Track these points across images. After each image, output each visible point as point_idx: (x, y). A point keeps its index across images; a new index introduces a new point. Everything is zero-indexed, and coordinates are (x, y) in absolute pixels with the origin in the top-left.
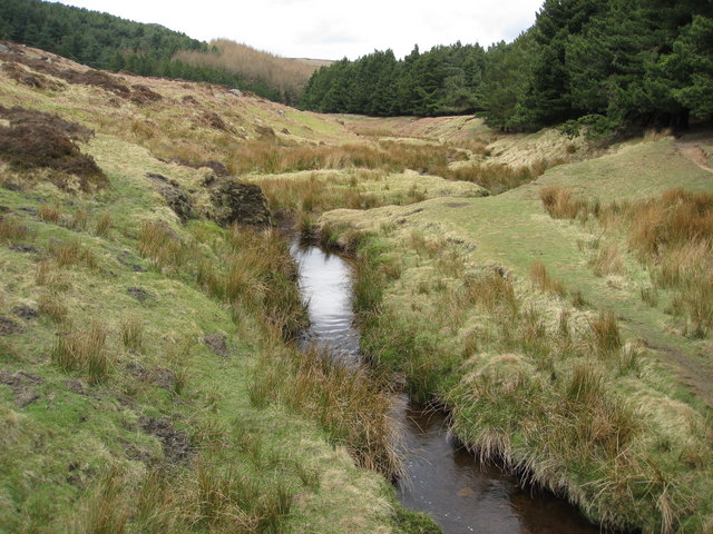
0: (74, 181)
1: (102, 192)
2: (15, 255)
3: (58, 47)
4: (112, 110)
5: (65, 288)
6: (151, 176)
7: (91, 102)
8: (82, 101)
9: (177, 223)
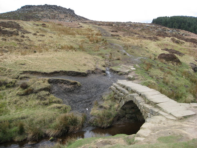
0: (175, 63)
1: (180, 65)
2: (162, 72)
3: (190, 29)
4: (194, 48)
5: (167, 76)
6: (191, 63)
7: (189, 46)
8: (188, 46)
9: (193, 72)
